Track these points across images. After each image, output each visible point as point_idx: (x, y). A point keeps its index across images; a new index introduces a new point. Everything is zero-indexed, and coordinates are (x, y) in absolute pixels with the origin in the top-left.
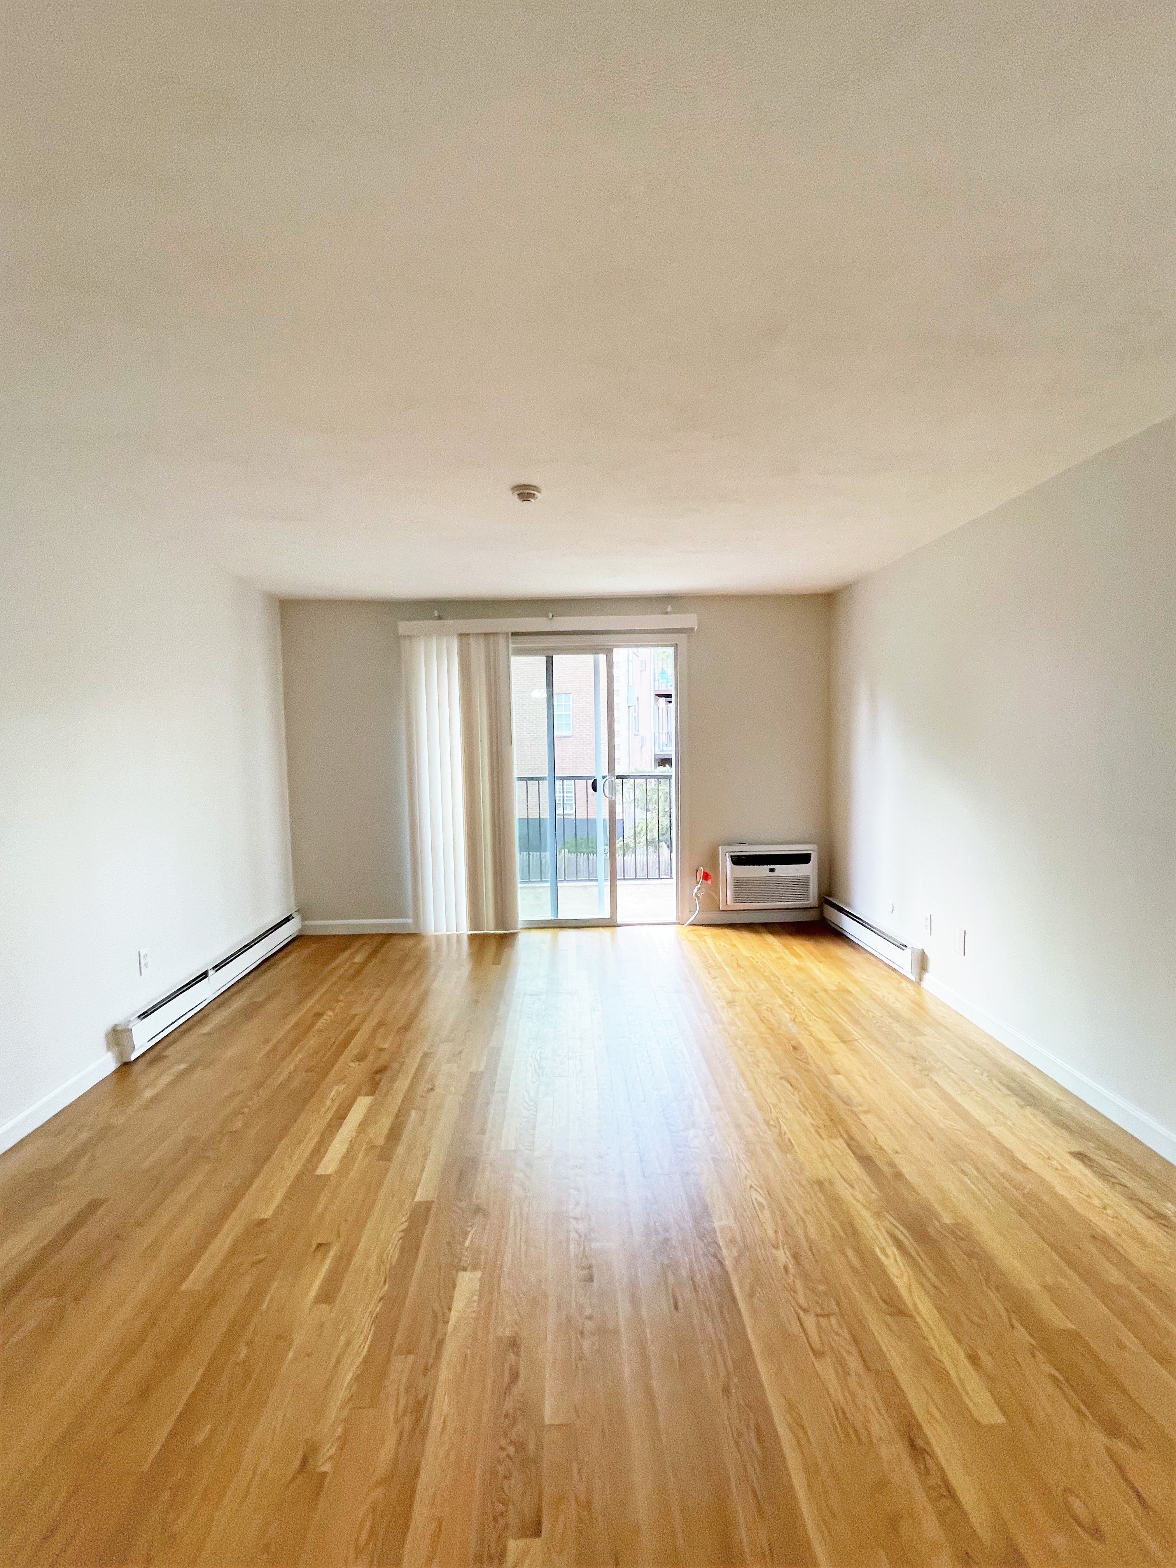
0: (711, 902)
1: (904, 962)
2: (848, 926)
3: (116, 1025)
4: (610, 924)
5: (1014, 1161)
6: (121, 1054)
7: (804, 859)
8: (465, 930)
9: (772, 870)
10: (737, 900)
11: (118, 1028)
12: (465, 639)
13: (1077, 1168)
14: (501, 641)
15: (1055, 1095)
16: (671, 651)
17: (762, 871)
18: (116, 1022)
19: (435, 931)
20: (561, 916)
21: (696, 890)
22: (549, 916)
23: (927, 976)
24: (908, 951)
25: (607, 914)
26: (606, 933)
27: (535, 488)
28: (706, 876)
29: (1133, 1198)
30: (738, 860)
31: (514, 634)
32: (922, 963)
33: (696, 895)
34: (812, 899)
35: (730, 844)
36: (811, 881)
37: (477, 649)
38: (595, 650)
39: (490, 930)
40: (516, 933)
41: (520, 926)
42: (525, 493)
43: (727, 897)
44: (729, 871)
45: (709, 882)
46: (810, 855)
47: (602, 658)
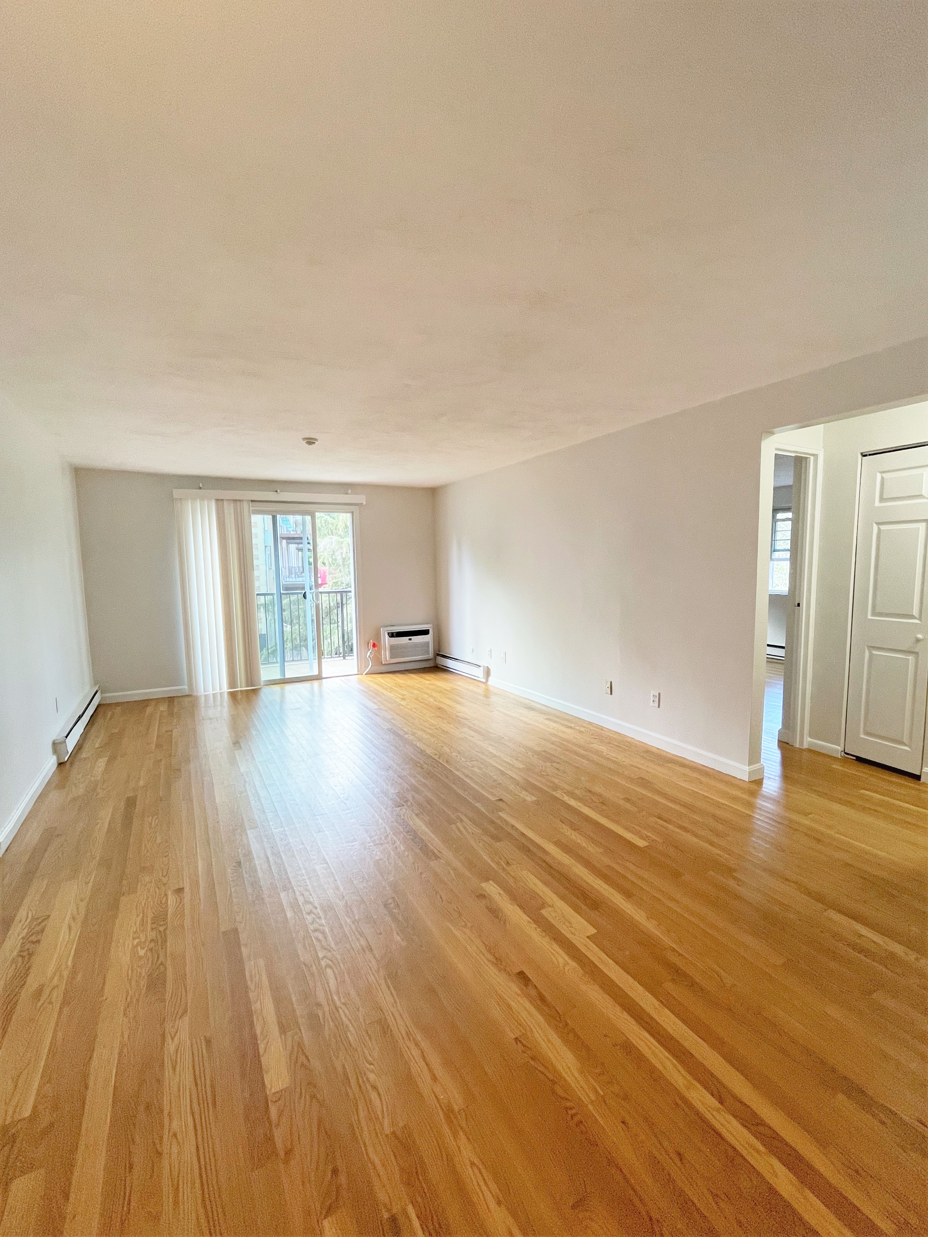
0: (377, 660)
1: (479, 673)
2: (450, 663)
3: (54, 741)
4: (318, 678)
5: (527, 723)
6: (58, 758)
7: (426, 632)
8: (226, 689)
9: (410, 639)
10: (391, 658)
11: (57, 742)
12: (220, 503)
13: (547, 722)
14: (245, 505)
15: (540, 707)
16: (349, 515)
17: (405, 640)
18: (54, 738)
19: (204, 692)
20: (287, 676)
21: (369, 654)
22: (278, 676)
23: (490, 678)
24: (482, 668)
25: (316, 672)
26: (316, 683)
27: (316, 440)
28: (374, 645)
29: (562, 725)
30: (392, 635)
31: (252, 501)
32: (488, 672)
33: (369, 657)
34: (431, 655)
35: (387, 626)
36: (430, 644)
37: (229, 510)
38: (304, 513)
39: (242, 687)
40: (260, 689)
41: (262, 684)
42: (310, 441)
43: (386, 656)
44: (387, 641)
45: (376, 649)
46: (429, 630)
47: (308, 518)
